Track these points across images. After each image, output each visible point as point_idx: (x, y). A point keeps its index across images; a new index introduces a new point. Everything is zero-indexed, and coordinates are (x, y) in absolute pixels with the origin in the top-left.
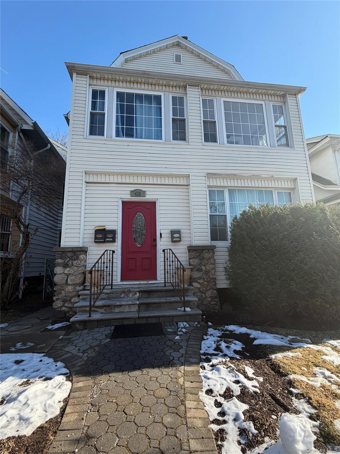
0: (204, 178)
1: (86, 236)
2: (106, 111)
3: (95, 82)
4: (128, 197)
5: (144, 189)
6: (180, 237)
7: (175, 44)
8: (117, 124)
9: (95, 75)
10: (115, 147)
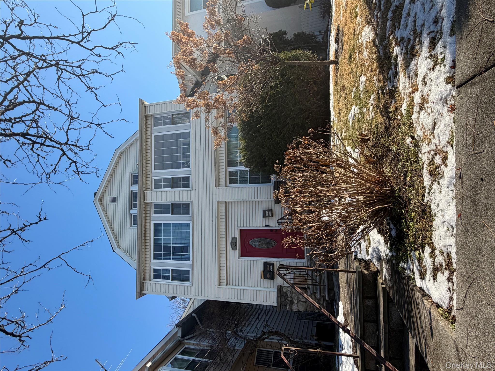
0: (219, 189)
1: (269, 286)
2: (170, 268)
3: (148, 276)
4: (237, 252)
5: (231, 239)
6: (268, 211)
7: (100, 203)
8: (179, 259)
9: (143, 277)
10: (198, 262)
